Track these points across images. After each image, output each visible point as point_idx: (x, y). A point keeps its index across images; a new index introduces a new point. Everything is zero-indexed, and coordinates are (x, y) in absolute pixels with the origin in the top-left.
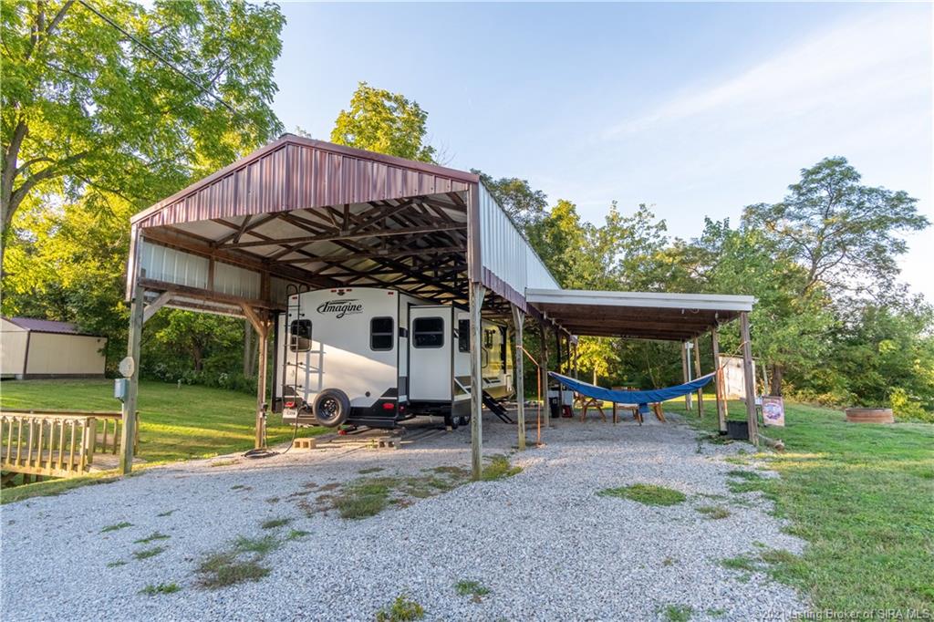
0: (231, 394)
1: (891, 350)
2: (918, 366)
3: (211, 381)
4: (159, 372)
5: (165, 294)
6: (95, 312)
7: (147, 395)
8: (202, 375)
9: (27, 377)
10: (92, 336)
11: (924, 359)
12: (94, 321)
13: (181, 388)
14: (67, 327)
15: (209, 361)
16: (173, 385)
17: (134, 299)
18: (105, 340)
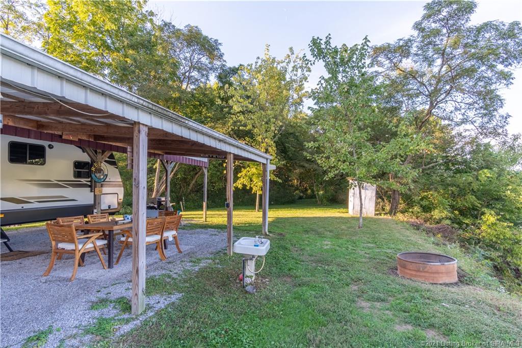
1: (488, 177)
2: (509, 192)
11: (515, 186)
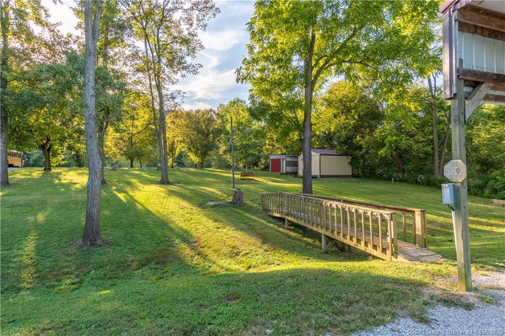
0: (428, 188)
3: (412, 179)
4: (379, 174)
5: (483, 87)
6: (345, 143)
7: (378, 188)
8: (405, 176)
9: (322, 176)
10: (345, 155)
12: (345, 148)
13: (394, 184)
14: (334, 152)
15: (410, 166)
16: (389, 182)
17: (454, 94)
18: (350, 157)
